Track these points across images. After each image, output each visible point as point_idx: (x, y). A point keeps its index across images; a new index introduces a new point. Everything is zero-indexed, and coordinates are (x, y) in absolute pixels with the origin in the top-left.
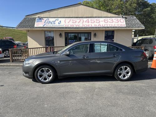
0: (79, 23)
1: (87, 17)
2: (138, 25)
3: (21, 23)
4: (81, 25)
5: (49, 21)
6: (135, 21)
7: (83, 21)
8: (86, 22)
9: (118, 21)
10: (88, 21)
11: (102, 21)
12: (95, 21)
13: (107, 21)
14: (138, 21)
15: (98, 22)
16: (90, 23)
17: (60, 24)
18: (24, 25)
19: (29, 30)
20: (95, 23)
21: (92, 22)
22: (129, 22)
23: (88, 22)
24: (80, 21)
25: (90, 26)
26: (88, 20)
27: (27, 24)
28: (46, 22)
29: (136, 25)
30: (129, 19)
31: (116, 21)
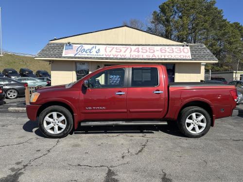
0: (125, 52)
1: (136, 45)
2: (209, 57)
3: (43, 50)
4: (128, 56)
5: (82, 49)
6: (205, 51)
7: (131, 50)
8: (135, 51)
9: (180, 50)
10: (138, 50)
11: (157, 51)
12: (148, 51)
13: (164, 51)
14: (208, 51)
15: (152, 51)
16: (140, 53)
17: (99, 54)
18: (47, 53)
19: (53, 60)
20: (148, 53)
21: (143, 51)
22: (196, 52)
23: (138, 52)
24: (126, 50)
25: (141, 57)
26: (138, 48)
27: (52, 53)
28: (79, 50)
29: (206, 57)
31: (177, 51)
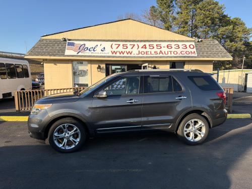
2: (223, 54)
3: (34, 48)
6: (218, 47)
14: (222, 47)
15: (159, 47)
18: (39, 51)
19: (46, 59)
22: (208, 49)
24: (133, 47)
26: (145, 45)
27: (44, 51)
28: (81, 48)
29: (219, 54)
30: (207, 45)
